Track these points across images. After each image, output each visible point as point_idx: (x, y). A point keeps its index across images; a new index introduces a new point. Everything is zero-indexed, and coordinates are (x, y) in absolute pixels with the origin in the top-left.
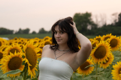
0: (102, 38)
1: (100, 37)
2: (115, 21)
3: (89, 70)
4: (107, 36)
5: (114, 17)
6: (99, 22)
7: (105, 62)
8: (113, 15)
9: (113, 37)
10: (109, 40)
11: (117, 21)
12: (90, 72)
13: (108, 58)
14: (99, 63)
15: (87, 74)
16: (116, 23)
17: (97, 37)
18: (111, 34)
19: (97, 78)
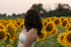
0: (50, 19)
1: (49, 18)
2: (56, 8)
3: (44, 38)
4: (53, 17)
5: (55, 6)
6: (47, 9)
7: (52, 33)
8: (55, 5)
9: (56, 18)
10: (54, 20)
11: (58, 8)
12: (44, 39)
13: (54, 31)
14: (49, 34)
15: (43, 40)
16: (57, 9)
17: (47, 19)
18: (55, 17)
19: (48, 42)
